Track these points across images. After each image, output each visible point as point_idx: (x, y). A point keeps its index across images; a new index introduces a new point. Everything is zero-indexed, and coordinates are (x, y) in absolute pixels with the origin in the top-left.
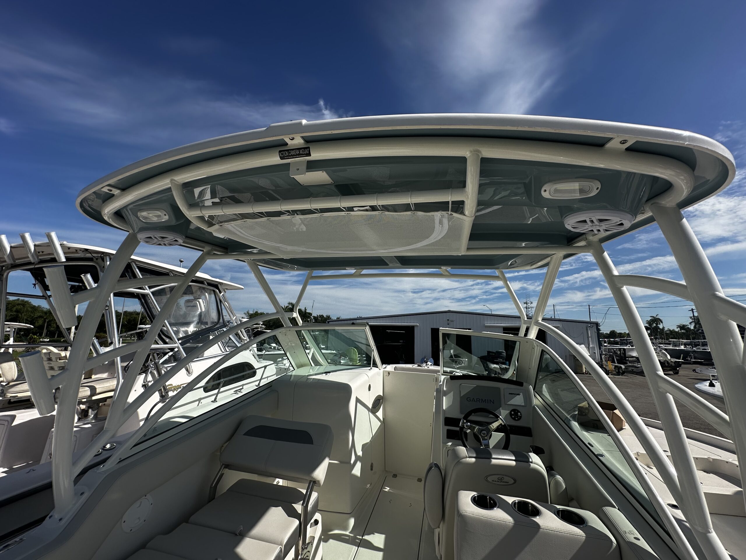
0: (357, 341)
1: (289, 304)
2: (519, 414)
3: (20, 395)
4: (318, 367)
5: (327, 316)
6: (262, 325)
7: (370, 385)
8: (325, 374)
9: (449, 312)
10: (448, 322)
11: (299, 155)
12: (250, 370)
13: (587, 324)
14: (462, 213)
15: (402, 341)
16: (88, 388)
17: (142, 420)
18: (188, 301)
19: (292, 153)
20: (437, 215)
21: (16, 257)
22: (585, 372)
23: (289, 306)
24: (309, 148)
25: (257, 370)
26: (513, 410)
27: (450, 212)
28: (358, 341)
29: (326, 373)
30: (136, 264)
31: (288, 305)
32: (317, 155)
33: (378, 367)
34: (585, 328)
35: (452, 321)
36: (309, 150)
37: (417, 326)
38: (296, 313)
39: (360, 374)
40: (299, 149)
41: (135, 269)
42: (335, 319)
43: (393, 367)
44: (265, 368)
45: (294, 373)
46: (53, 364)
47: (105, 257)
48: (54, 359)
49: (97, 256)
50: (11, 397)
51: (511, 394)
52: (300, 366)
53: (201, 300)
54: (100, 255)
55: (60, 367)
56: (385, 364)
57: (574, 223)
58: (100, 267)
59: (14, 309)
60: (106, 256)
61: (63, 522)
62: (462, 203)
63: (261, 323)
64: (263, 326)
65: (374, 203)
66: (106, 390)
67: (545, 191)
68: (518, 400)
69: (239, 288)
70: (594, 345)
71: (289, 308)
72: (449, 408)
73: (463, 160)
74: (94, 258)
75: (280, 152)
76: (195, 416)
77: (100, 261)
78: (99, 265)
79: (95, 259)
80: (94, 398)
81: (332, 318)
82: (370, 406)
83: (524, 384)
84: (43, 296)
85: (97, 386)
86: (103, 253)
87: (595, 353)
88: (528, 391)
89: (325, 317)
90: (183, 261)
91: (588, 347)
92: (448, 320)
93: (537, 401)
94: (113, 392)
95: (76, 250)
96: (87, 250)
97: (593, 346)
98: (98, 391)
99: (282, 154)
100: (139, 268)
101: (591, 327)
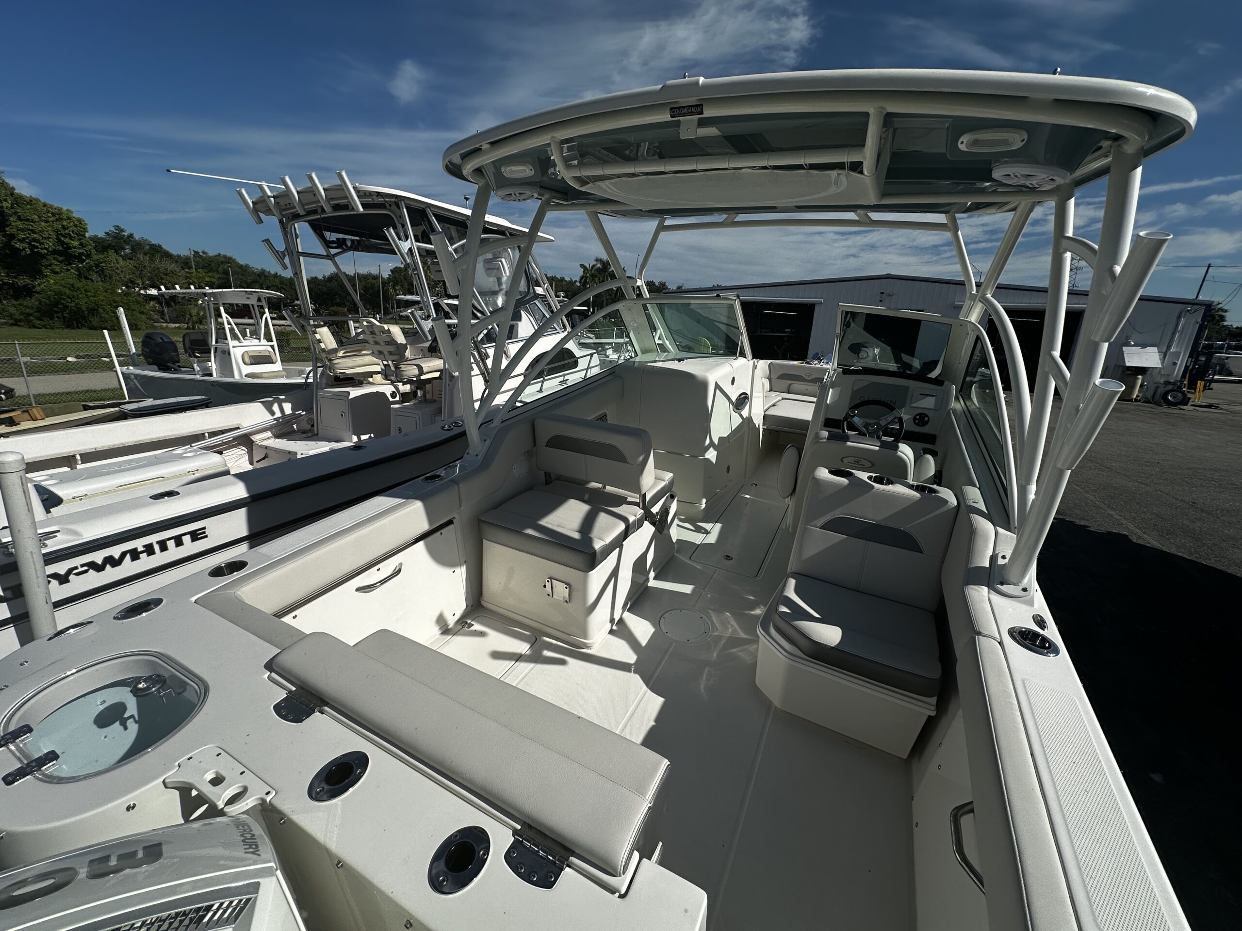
0: (717, 320)
1: (597, 260)
2: (926, 419)
3: (348, 371)
4: (666, 353)
5: (660, 283)
6: (563, 297)
7: (734, 378)
8: (676, 362)
9: (888, 277)
10: (881, 297)
11: (692, 114)
12: (571, 358)
13: (1184, 306)
14: (861, 172)
15: (789, 330)
16: (415, 367)
17: (477, 401)
18: (487, 261)
19: (685, 111)
20: (834, 173)
21: (303, 202)
22: (1135, 397)
23: (597, 265)
24: (702, 105)
25: (579, 360)
26: (920, 414)
27: (846, 171)
28: (719, 320)
29: (680, 360)
30: (431, 211)
31: (595, 263)
32: (708, 113)
33: (746, 358)
34: (1177, 314)
35: (889, 295)
36: (702, 108)
37: (821, 303)
38: (641, 280)
39: (722, 364)
40: (691, 106)
41: (431, 217)
42: (675, 288)
43: (767, 362)
44: (591, 357)
45: (637, 359)
46: (378, 339)
47: (400, 203)
48: (377, 333)
49: (391, 201)
50: (340, 373)
51: (923, 394)
52: (645, 351)
53: (503, 260)
54: (394, 200)
55: (386, 342)
56: (756, 358)
57: (1001, 176)
58: (396, 217)
59: (220, 269)
60: (401, 201)
61: (479, 457)
62: (861, 163)
63: (562, 295)
64: (566, 299)
65: (764, 163)
66: (431, 370)
67: (962, 143)
68: (928, 403)
69: (546, 240)
70: (1181, 348)
71: (596, 269)
72: (833, 403)
73: (867, 115)
74: (386, 203)
75: (671, 109)
76: (529, 402)
77: (394, 207)
78: (395, 214)
79: (388, 206)
80: (423, 377)
81: (669, 287)
82: (734, 399)
83: (946, 383)
84: (328, 256)
85: (423, 365)
86: (396, 196)
87: (1175, 364)
88: (949, 392)
89: (657, 284)
90: (469, 198)
91: (1164, 350)
92: (882, 293)
93: (957, 405)
94: (439, 373)
95: (365, 193)
96: (378, 193)
97: (1178, 350)
98: (425, 370)
99: (673, 112)
100: (435, 215)
101: (1193, 311)
